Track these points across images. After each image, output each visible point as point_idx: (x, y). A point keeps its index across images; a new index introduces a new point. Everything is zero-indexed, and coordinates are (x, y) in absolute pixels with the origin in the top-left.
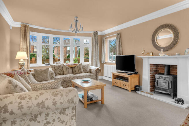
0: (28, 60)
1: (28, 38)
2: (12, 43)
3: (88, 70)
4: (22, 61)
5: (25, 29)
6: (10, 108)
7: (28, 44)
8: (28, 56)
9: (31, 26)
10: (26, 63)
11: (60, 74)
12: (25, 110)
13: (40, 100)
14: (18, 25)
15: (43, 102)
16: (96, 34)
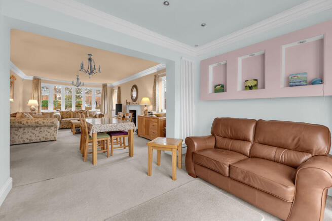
0: (39, 107)
1: (39, 89)
2: (24, 92)
3: (95, 115)
4: (33, 107)
5: (37, 82)
6: (23, 122)
7: (39, 94)
8: (39, 103)
9: (43, 79)
10: (37, 109)
11: (67, 118)
12: (29, 124)
13: (36, 121)
14: (31, 78)
15: (38, 122)
16: (105, 86)
